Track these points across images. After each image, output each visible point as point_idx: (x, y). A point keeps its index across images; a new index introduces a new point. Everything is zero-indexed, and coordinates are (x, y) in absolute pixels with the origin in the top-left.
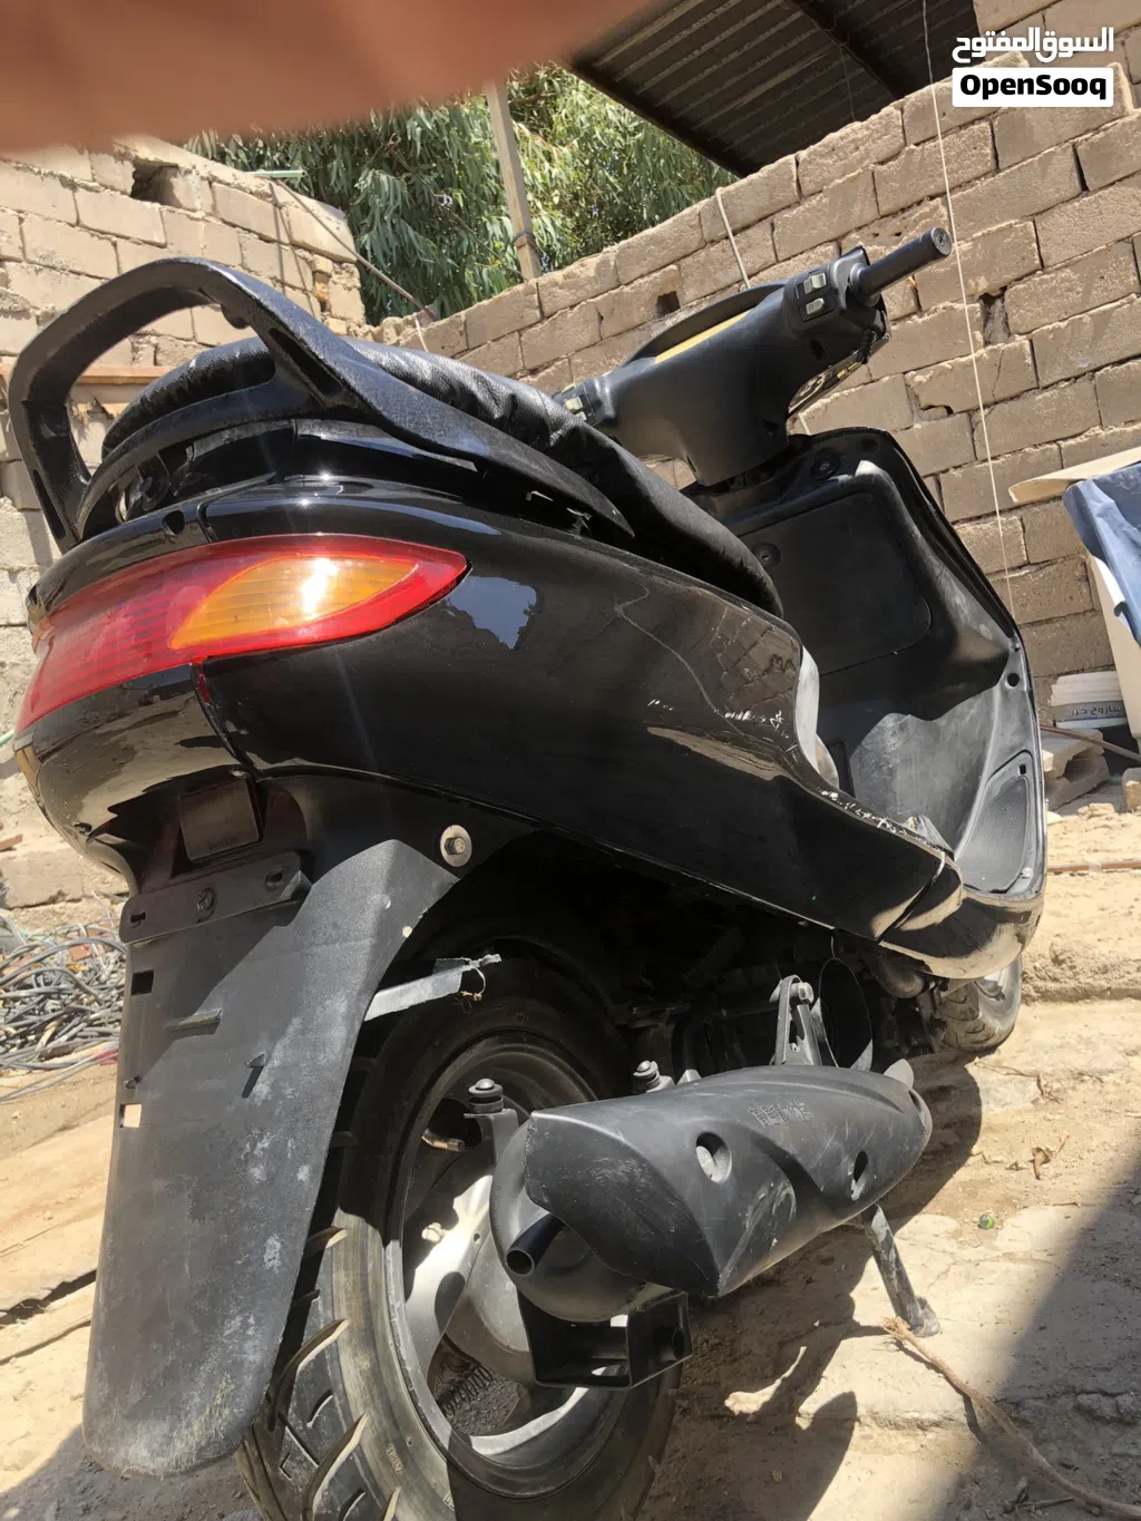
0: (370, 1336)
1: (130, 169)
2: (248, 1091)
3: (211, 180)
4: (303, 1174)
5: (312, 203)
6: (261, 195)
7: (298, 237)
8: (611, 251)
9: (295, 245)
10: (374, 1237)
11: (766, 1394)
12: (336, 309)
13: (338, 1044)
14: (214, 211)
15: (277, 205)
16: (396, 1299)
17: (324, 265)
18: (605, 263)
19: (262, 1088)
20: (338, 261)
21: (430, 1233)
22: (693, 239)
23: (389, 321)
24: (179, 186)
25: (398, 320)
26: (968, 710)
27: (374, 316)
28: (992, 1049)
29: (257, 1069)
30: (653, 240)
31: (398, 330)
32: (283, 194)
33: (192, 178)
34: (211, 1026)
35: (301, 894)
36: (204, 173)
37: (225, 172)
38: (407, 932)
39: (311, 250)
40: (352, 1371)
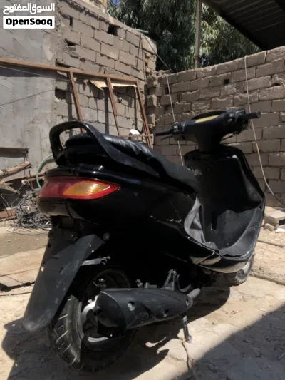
0: (72, 317)
1: (108, 26)
2: (59, 272)
3: (126, 31)
4: (64, 289)
5: (149, 39)
6: (137, 36)
7: (144, 47)
8: (216, 66)
9: (143, 49)
10: (77, 300)
11: (154, 344)
12: (149, 65)
13: (76, 268)
14: (125, 39)
15: (140, 38)
16: (79, 312)
17: (149, 55)
18: (214, 68)
19: (62, 272)
20: (152, 54)
21: (89, 301)
22: (236, 67)
23: (161, 71)
24: (119, 31)
25: (163, 71)
26: (248, 213)
27: (158, 69)
28: (237, 285)
29: (62, 269)
30: (227, 65)
31: (163, 74)
32: (143, 36)
33: (122, 30)
34: (57, 258)
35: (77, 240)
36: (125, 28)
37: (130, 29)
38: (93, 251)
39: (146, 51)
40: (67, 323)
